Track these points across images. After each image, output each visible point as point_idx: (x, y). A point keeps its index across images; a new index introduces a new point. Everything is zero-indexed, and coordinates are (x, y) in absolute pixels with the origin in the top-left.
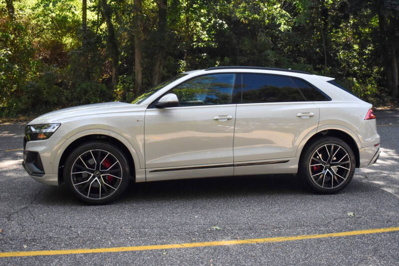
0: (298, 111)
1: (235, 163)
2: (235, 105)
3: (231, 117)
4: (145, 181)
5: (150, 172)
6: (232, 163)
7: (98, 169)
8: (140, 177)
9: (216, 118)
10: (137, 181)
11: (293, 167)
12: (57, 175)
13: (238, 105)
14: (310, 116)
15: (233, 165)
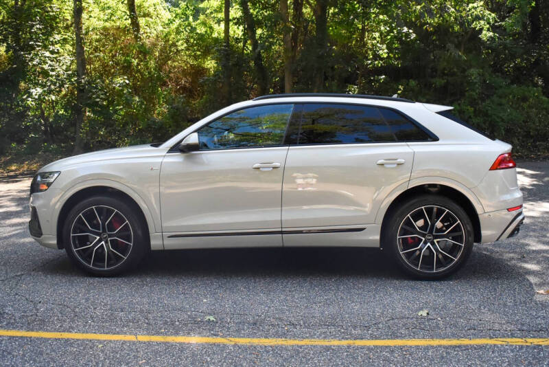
0: (380, 156)
1: (284, 230)
2: (287, 147)
3: (277, 164)
4: (162, 248)
5: (169, 237)
6: (280, 230)
7: (104, 231)
8: (156, 243)
9: (257, 165)
10: (152, 248)
11: (373, 237)
12: (55, 236)
13: (290, 147)
14: (398, 164)
15: (282, 232)
